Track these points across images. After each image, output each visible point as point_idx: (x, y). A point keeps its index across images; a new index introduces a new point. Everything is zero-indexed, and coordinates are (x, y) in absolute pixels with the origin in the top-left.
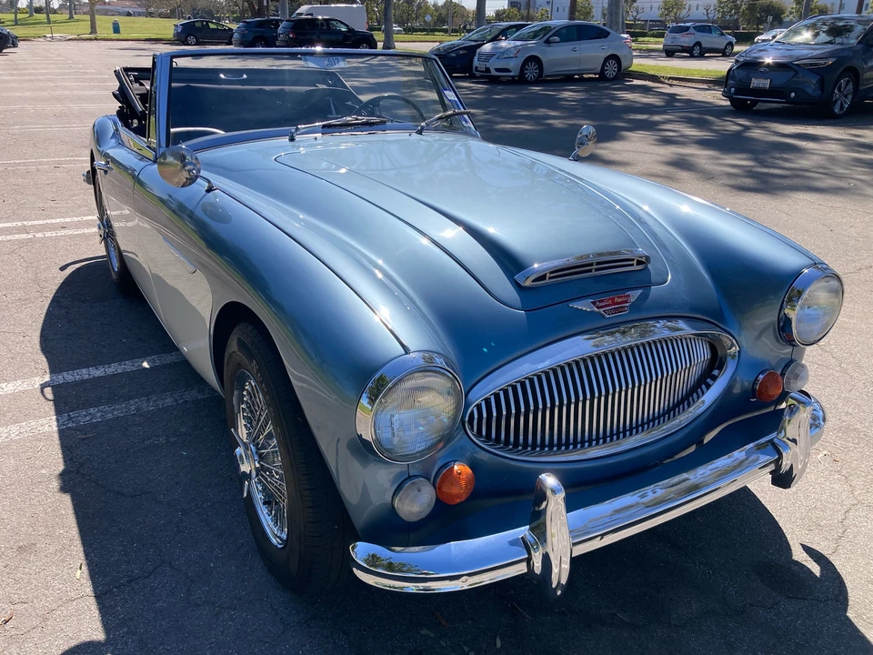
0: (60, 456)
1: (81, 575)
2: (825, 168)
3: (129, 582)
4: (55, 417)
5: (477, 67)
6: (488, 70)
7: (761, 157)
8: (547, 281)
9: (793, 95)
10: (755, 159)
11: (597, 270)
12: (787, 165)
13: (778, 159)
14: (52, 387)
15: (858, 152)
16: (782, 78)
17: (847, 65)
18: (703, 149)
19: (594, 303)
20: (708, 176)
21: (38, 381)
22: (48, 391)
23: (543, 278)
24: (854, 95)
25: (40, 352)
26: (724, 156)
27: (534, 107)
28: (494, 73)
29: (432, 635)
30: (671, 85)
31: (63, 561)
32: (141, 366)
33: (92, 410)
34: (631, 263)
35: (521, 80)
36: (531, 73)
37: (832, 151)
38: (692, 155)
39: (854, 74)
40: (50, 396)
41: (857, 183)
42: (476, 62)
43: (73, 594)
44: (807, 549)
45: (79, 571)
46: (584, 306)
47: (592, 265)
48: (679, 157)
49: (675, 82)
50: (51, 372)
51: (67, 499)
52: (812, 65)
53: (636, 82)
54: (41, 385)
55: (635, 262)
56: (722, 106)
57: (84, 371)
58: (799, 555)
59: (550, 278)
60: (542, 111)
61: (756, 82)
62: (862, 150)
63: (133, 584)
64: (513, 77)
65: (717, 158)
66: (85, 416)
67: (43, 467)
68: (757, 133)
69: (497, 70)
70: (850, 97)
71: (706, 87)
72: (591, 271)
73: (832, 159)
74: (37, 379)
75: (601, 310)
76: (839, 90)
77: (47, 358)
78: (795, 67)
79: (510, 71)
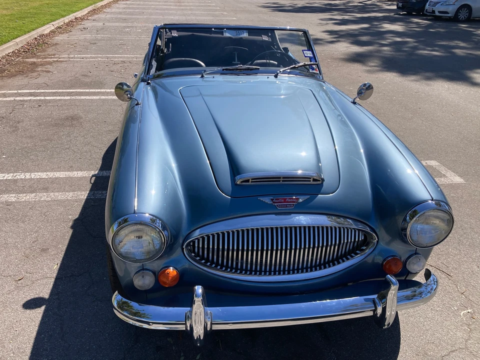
0: (80, 211)
1: (56, 267)
4: (88, 192)
6: (434, 12)
8: (250, 183)
11: (283, 181)
14: (96, 177)
19: (272, 200)
21: (93, 173)
22: (94, 178)
23: (248, 181)
25: (101, 158)
28: (437, 14)
31: (54, 259)
34: (309, 180)
35: (455, 19)
40: (92, 182)
42: (427, 6)
43: (48, 275)
46: (267, 200)
47: (280, 178)
50: (100, 170)
54: (93, 175)
55: (312, 180)
59: (252, 182)
64: (450, 17)
66: (100, 194)
67: (71, 215)
69: (440, 12)
72: (280, 181)
74: (92, 172)
75: (276, 204)
77: (102, 162)
79: (448, 13)
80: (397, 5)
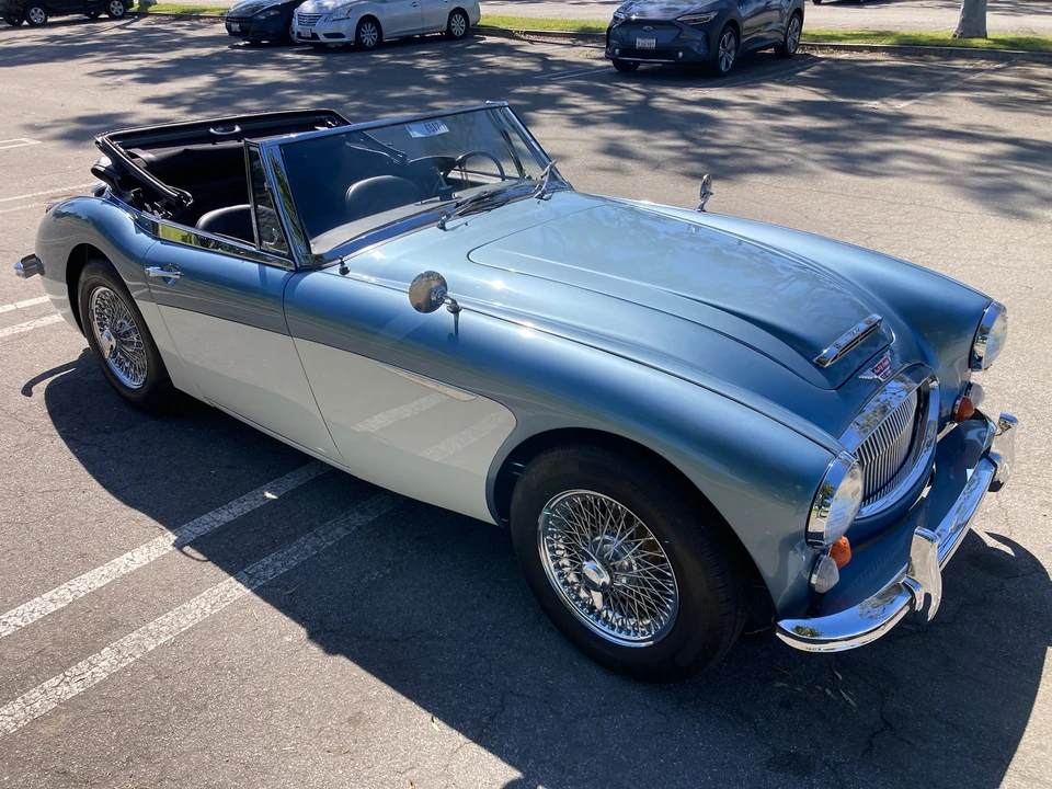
0: (287, 618)
1: (438, 726)
2: (754, 142)
3: (491, 719)
4: (232, 579)
5: (299, 33)
6: (315, 36)
7: (687, 133)
9: (681, 54)
10: (684, 137)
12: (718, 142)
13: (705, 134)
14: (189, 544)
15: (770, 118)
16: (668, 36)
17: (728, 19)
18: (625, 129)
20: (656, 165)
21: (165, 542)
22: (190, 551)
24: (737, 49)
25: (124, 506)
26: (651, 136)
27: (402, 85)
28: (323, 39)
29: (786, 685)
30: (531, 42)
32: (265, 498)
33: (266, 561)
35: (356, 47)
36: (369, 38)
37: (745, 120)
38: (620, 138)
39: (734, 26)
40: (200, 556)
41: (793, 157)
42: (296, 26)
43: (449, 747)
44: (992, 535)
45: (433, 724)
48: (607, 142)
49: (532, 38)
50: (170, 527)
51: (342, 660)
52: (695, 21)
53: (490, 40)
54: (174, 545)
56: (602, 67)
57: (205, 518)
58: (991, 543)
60: (415, 89)
61: (641, 43)
62: (771, 115)
63: (496, 720)
64: (348, 44)
65: (647, 140)
66: (265, 569)
67: (281, 635)
68: (660, 102)
69: (328, 36)
70: (733, 53)
71: (567, 41)
73: (751, 129)
74: (160, 539)
76: (723, 46)
78: (681, 25)
79: (344, 37)
80: (228, 28)
